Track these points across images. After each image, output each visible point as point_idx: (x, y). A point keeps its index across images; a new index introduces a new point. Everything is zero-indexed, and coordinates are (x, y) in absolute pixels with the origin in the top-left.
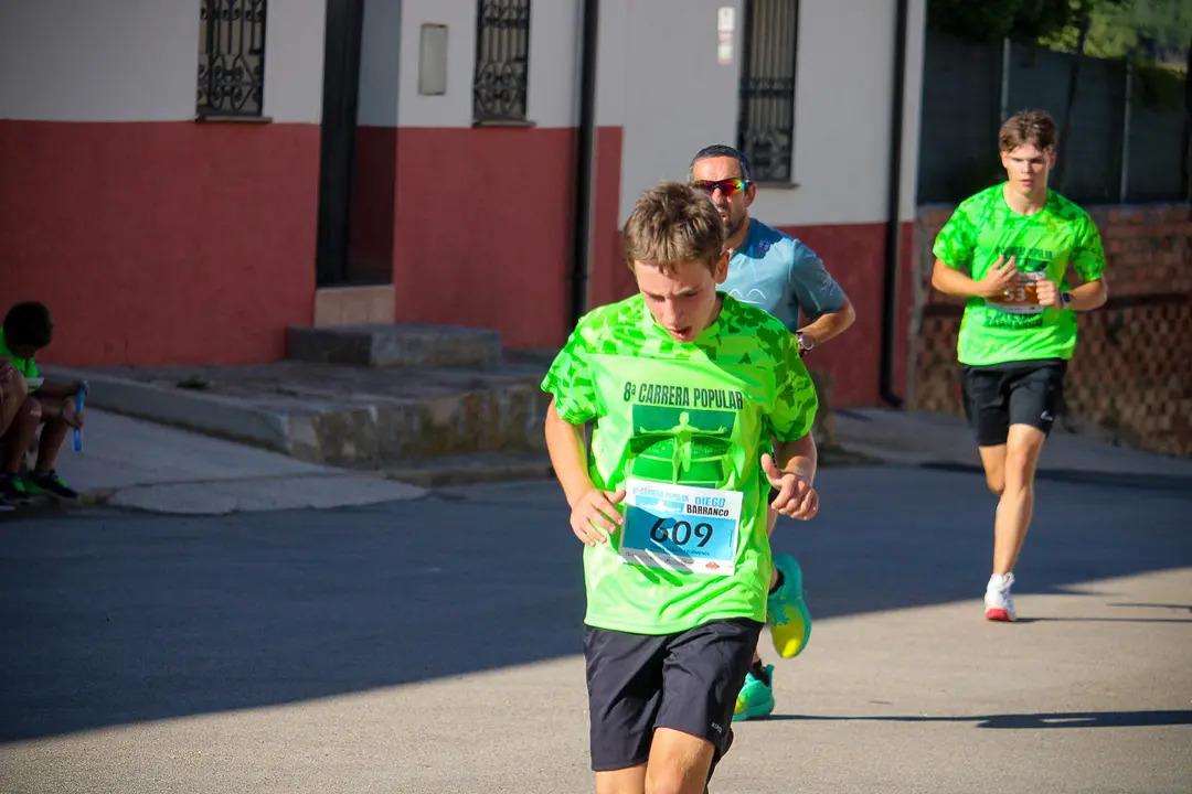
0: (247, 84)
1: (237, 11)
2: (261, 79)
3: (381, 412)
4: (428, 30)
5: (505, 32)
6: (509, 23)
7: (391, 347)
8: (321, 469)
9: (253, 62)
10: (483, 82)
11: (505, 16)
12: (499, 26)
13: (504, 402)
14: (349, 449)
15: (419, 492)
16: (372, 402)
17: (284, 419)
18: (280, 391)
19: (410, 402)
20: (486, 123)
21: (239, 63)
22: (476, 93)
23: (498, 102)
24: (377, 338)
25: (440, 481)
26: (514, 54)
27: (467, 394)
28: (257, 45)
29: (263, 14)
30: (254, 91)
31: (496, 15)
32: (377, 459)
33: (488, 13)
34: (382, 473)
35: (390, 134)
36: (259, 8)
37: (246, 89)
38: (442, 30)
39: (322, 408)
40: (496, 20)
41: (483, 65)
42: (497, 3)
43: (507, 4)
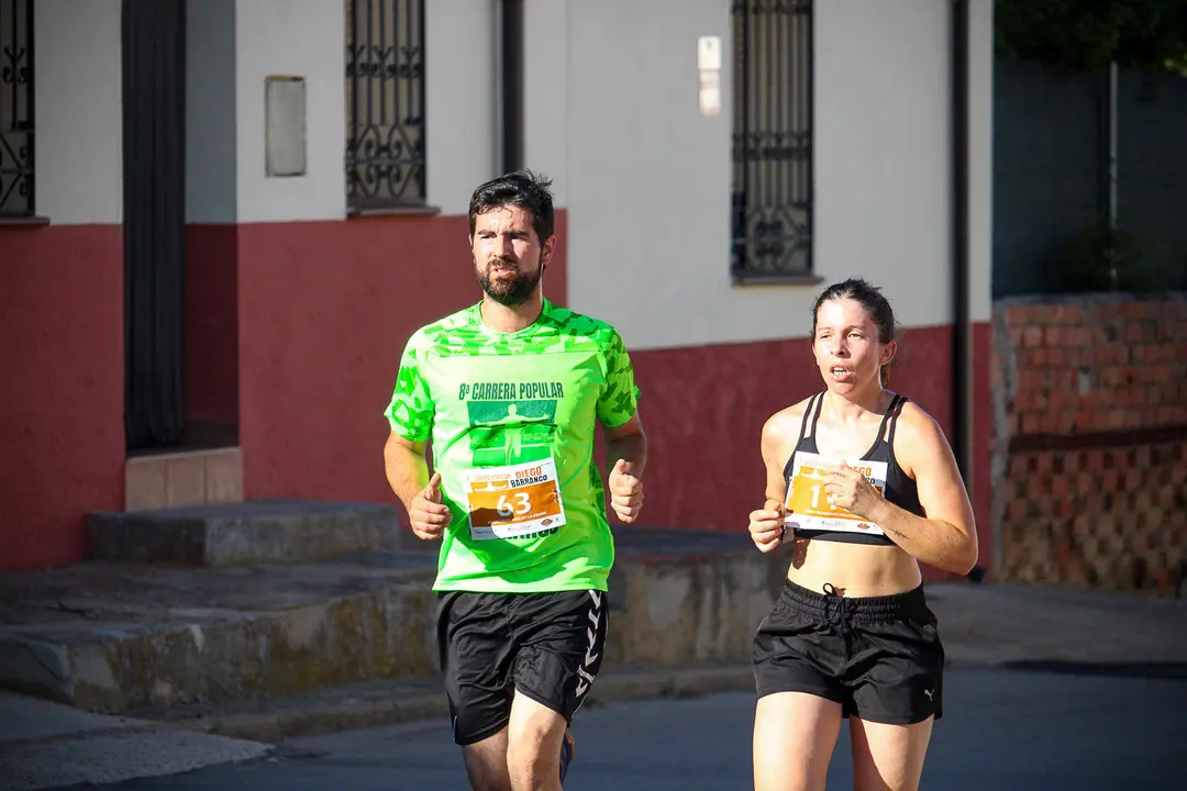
0: (10, 171)
2: (31, 165)
3: (212, 635)
4: (275, 85)
5: (390, 83)
6: (393, 69)
9: (17, 141)
10: (361, 153)
11: (390, 61)
12: (382, 77)
13: (393, 608)
14: (163, 689)
15: (258, 748)
16: (195, 620)
17: (62, 653)
18: (63, 609)
19: (250, 616)
20: (365, 212)
22: (353, 177)
23: (384, 182)
24: (214, 526)
25: (298, 728)
26: (404, 115)
27: (338, 600)
28: (23, 117)
29: (28, 72)
30: (22, 180)
31: (375, 59)
32: (206, 702)
33: (363, 58)
34: (206, 723)
35: (229, 232)
36: (22, 62)
38: (298, 84)
39: (120, 632)
40: (375, 67)
41: (361, 131)
42: (376, 41)
43: (389, 42)
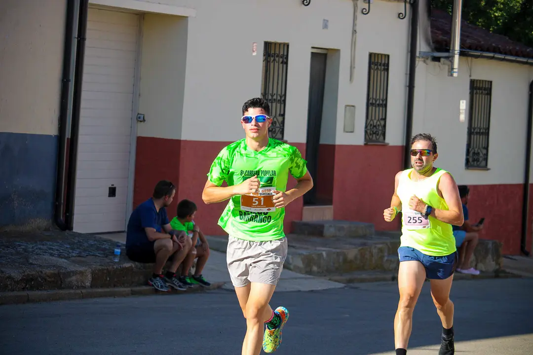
0: (278, 127)
1: (274, 100)
2: (283, 126)
3: (328, 255)
4: (348, 107)
5: (377, 109)
6: (379, 105)
7: (332, 230)
8: (303, 276)
9: (280, 119)
10: (369, 127)
11: (378, 102)
12: (375, 107)
13: (375, 251)
14: (315, 268)
15: (341, 285)
16: (324, 251)
17: (290, 257)
19: (338, 250)
20: (369, 144)
21: (275, 120)
22: (366, 132)
23: (374, 135)
24: (326, 226)
25: (350, 281)
26: (381, 117)
27: (360, 248)
28: (282, 113)
29: (284, 101)
30: (281, 130)
31: (374, 102)
32: (326, 272)
33: (371, 101)
34: (327, 278)
35: (332, 147)
36: (283, 98)
37: (277, 129)
38: (353, 108)
39: (305, 252)
40: (374, 104)
41: (369, 121)
42: (375, 97)
43: (378, 97)
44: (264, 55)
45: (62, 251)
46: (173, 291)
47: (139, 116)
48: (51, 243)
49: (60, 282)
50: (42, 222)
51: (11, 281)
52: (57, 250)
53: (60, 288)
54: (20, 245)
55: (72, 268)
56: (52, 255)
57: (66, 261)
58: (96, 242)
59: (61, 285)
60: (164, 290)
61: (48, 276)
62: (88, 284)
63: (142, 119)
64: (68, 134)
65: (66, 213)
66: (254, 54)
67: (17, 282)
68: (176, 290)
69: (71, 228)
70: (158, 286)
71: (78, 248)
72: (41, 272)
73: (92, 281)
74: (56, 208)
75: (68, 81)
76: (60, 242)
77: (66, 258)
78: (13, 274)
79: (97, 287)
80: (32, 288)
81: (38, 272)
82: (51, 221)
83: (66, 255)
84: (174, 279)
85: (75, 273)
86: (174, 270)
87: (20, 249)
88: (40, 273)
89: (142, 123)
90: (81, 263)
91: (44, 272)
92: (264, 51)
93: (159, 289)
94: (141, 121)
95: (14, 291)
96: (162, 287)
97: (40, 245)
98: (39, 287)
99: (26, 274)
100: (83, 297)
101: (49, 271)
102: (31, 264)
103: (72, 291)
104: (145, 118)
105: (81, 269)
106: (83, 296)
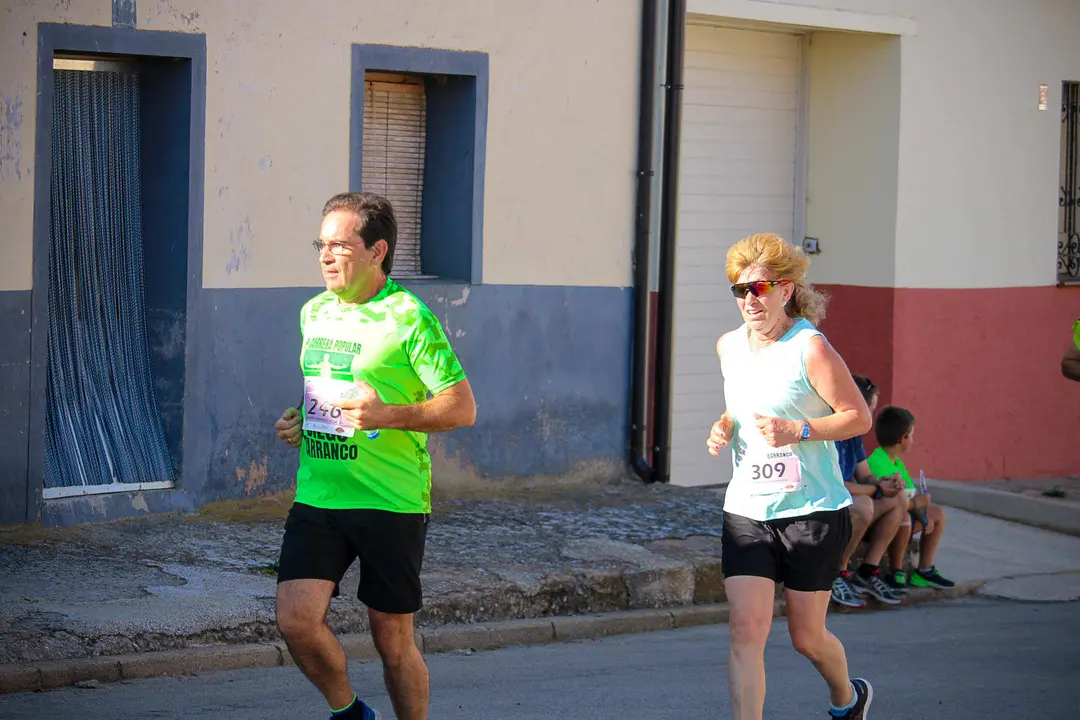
44: (1064, 110)
45: (636, 528)
46: (873, 604)
47: (807, 241)
48: (617, 512)
49: (624, 596)
50: (604, 465)
51: (517, 597)
52: (627, 526)
53: (627, 607)
54: (548, 518)
55: (651, 564)
56: (614, 537)
57: (640, 548)
58: (712, 506)
59: (628, 601)
60: (854, 603)
61: (599, 584)
62: (687, 596)
63: (814, 249)
64: (653, 285)
65: (653, 448)
66: (1042, 107)
67: (531, 600)
68: (880, 602)
69: (665, 478)
70: (840, 597)
71: (672, 521)
72: (584, 577)
73: (695, 591)
74: (633, 437)
75: (649, 174)
76: (638, 507)
77: (641, 543)
78: (520, 583)
79: (707, 602)
80: (563, 610)
81: (576, 576)
82: (622, 464)
83: (644, 536)
84: (875, 579)
85: (657, 575)
86: (876, 558)
87: (547, 527)
88: (580, 578)
89: (814, 256)
90: (673, 553)
91: (589, 576)
92: (1063, 100)
93: (843, 602)
94: (812, 253)
95: (523, 617)
96: (848, 597)
97: (592, 514)
98: (578, 607)
99: (550, 581)
100: (677, 624)
101: (599, 573)
102: (567, 558)
103: (650, 614)
104: (820, 247)
105: (671, 567)
106: (674, 623)
